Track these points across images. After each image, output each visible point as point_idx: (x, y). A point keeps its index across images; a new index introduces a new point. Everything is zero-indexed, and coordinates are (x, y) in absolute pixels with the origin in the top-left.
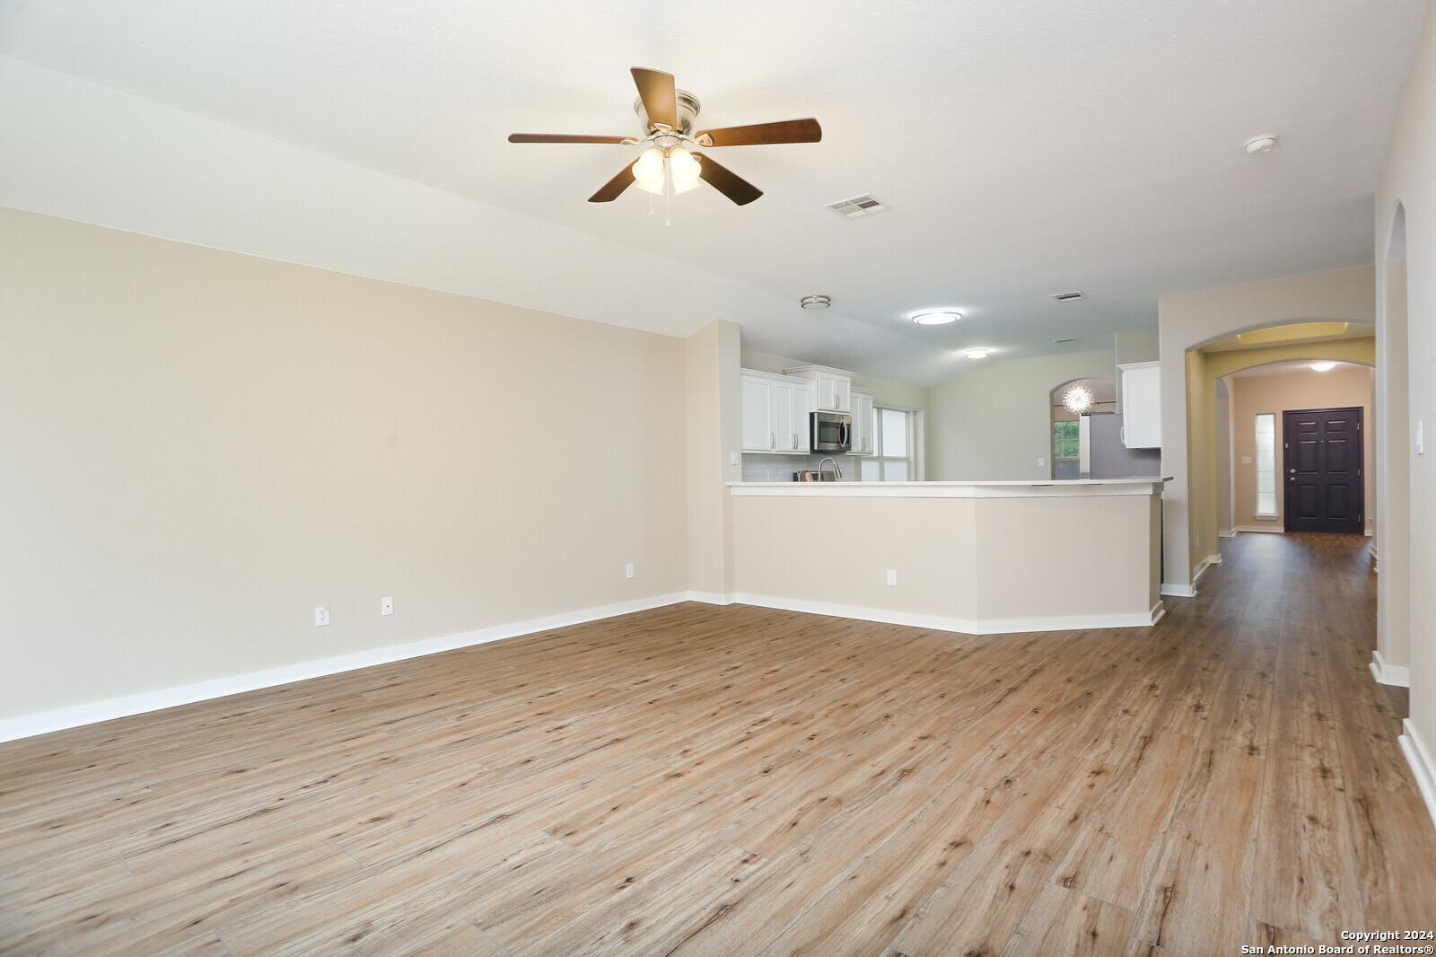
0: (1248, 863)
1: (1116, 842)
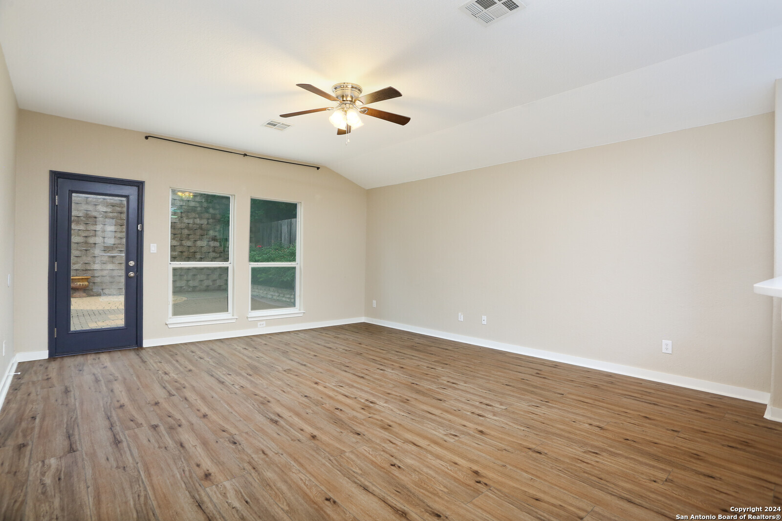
0: (89, 472)
1: (154, 447)
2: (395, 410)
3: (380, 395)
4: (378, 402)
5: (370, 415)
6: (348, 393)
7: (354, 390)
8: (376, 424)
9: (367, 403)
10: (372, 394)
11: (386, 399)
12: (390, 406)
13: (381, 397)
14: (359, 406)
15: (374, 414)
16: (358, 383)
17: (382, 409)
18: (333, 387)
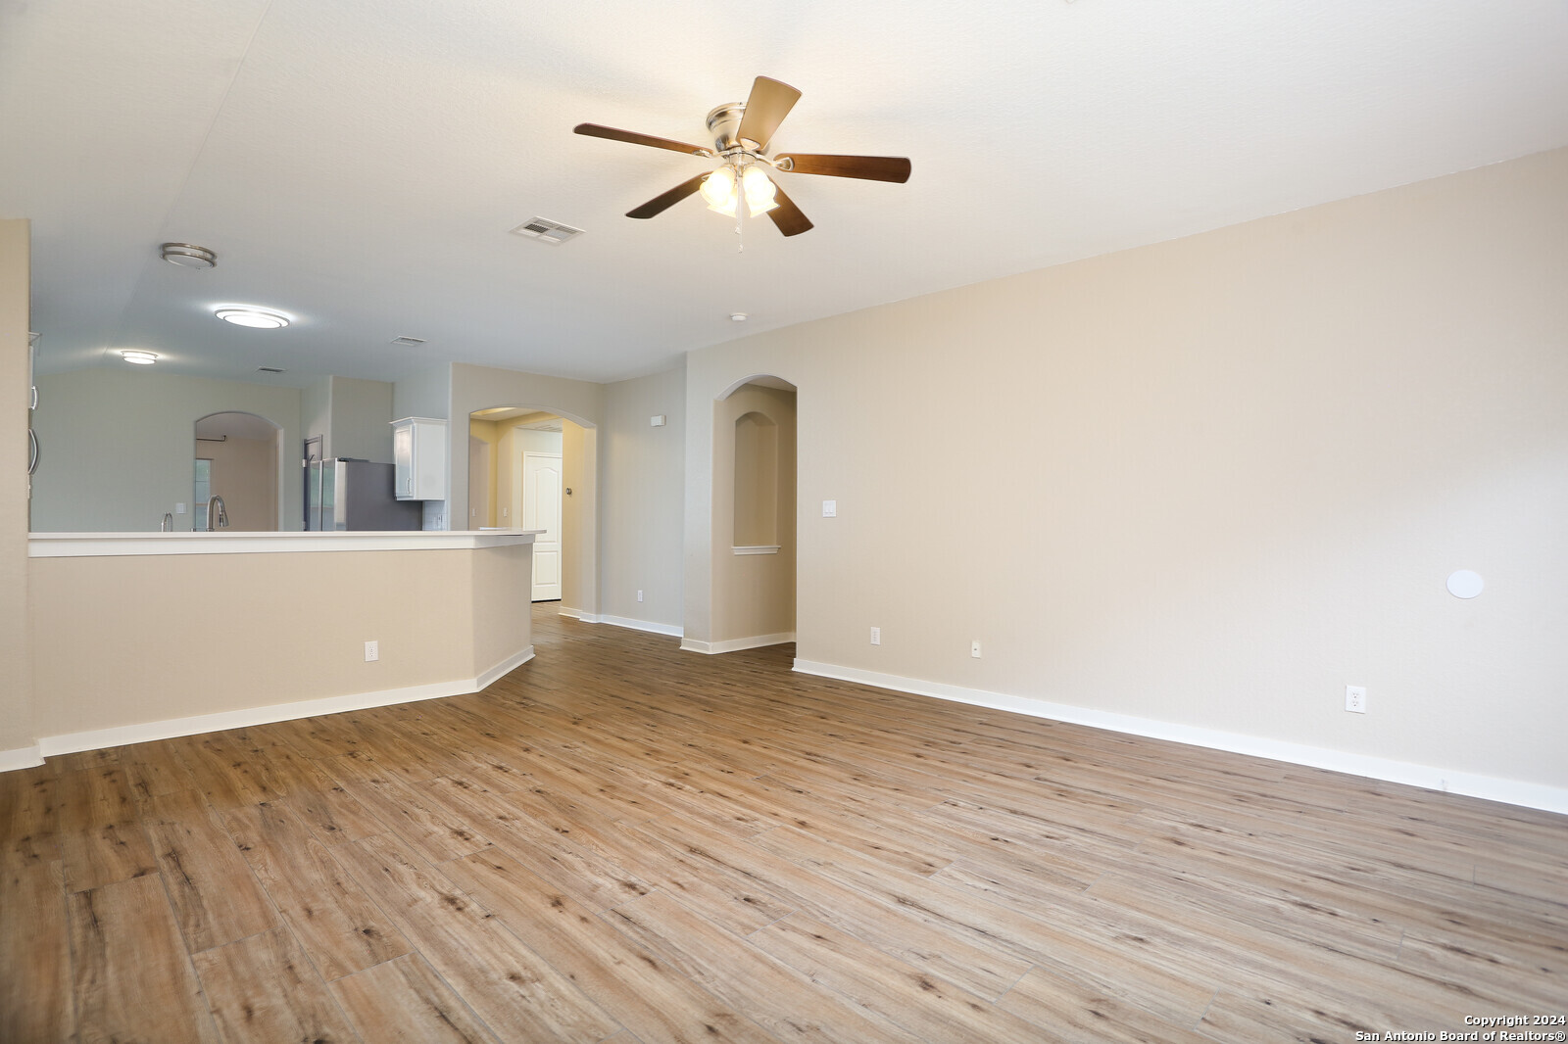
2: (633, 774)
3: (654, 799)
4: (660, 785)
5: (675, 765)
6: (719, 803)
7: (710, 811)
8: (668, 755)
9: (679, 783)
10: (669, 802)
11: (643, 791)
12: (640, 779)
13: (653, 795)
14: (693, 779)
15: (667, 767)
16: (702, 831)
17: (653, 774)
18: (757, 815)
